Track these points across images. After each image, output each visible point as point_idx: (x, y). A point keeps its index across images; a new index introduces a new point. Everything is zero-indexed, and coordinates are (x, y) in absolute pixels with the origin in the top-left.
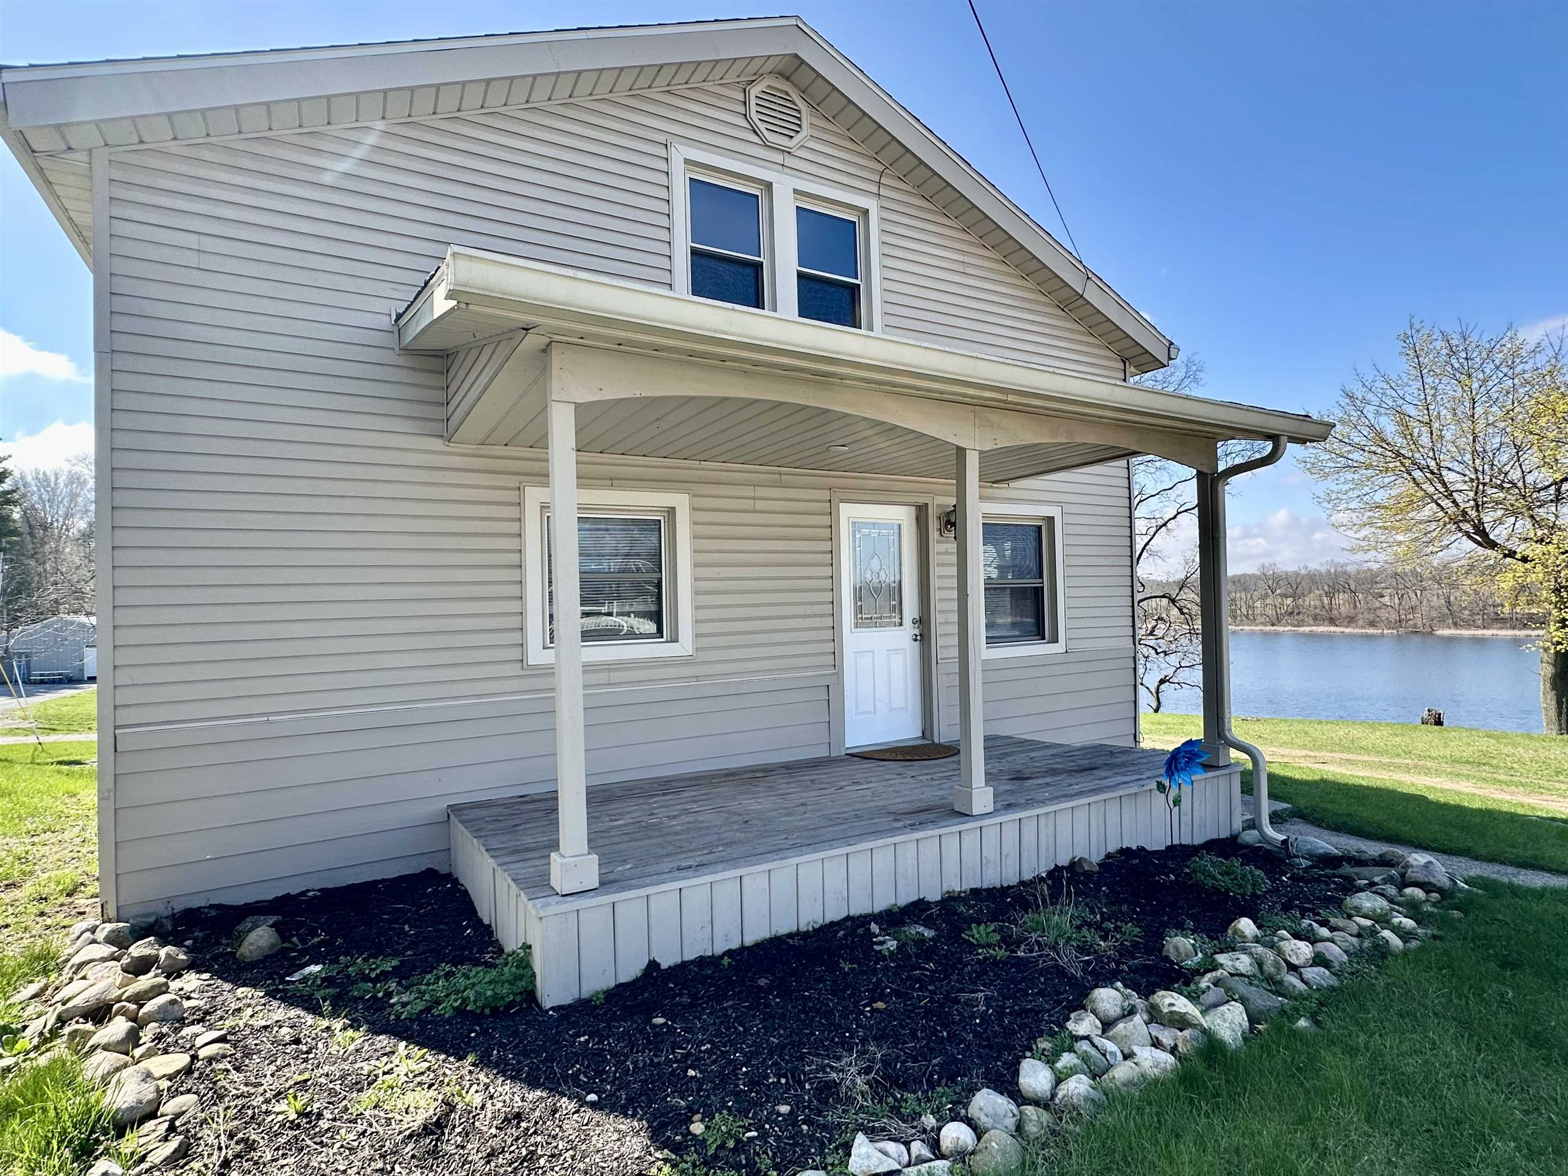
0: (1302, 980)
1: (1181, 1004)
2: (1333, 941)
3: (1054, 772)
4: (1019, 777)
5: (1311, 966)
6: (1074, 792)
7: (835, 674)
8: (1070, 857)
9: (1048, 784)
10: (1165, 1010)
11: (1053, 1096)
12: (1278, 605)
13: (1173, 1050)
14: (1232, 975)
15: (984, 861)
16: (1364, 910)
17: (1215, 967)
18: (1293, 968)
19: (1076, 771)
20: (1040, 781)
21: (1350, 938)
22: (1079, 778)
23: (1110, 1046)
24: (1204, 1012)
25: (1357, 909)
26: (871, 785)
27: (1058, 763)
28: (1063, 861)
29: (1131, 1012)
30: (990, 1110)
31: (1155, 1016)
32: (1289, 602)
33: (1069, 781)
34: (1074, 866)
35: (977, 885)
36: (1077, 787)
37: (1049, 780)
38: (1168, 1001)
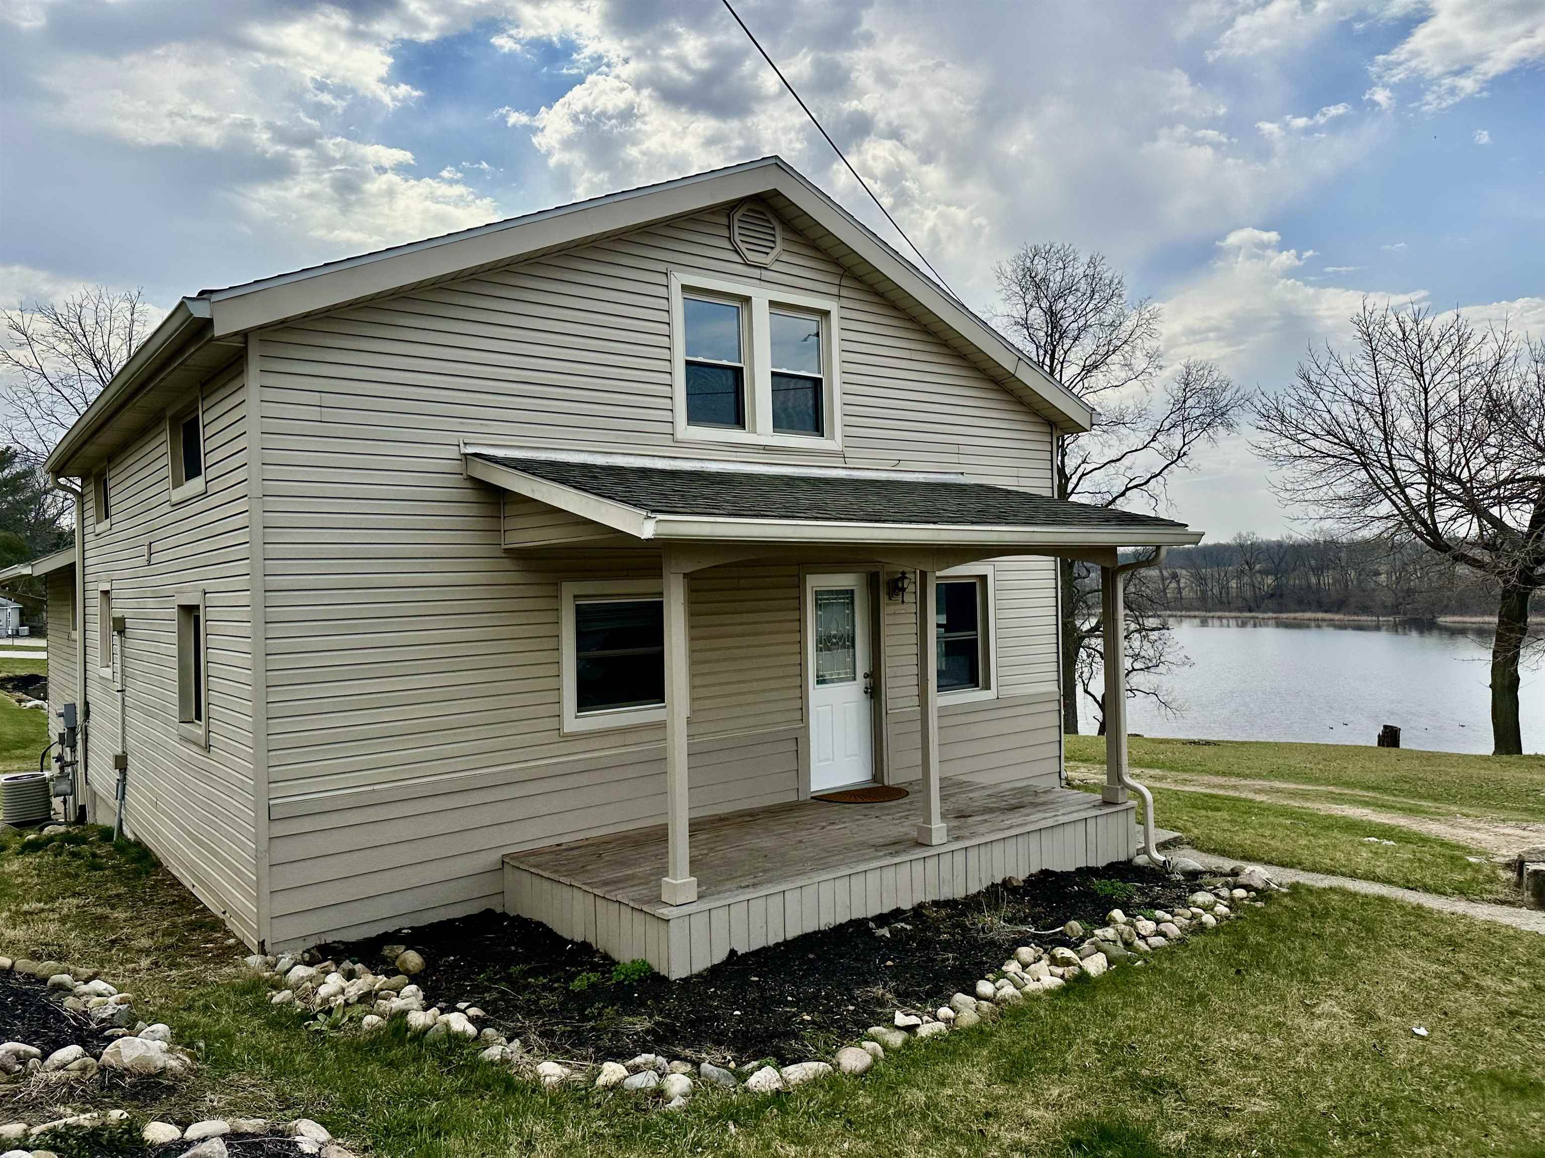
0: (1147, 944)
1: (1068, 953)
2: (1173, 923)
3: (991, 810)
4: (962, 815)
5: (1155, 936)
6: (1006, 827)
7: (802, 728)
8: (1003, 877)
9: (986, 821)
10: (1059, 957)
11: (995, 995)
12: (1257, 585)
13: (1062, 977)
14: (1102, 941)
15: (941, 880)
16: (1198, 903)
17: (1093, 935)
18: (1144, 938)
19: (1008, 809)
20: (979, 818)
21: (1183, 920)
22: (1010, 815)
23: (1026, 976)
24: (1081, 959)
25: (1194, 902)
26: (847, 825)
27: (994, 802)
28: (998, 880)
29: (1040, 959)
30: (962, 1002)
31: (1054, 961)
32: (1270, 581)
33: (1001, 818)
34: (1006, 883)
35: (937, 898)
36: (1008, 822)
37: (986, 817)
38: (1060, 952)
